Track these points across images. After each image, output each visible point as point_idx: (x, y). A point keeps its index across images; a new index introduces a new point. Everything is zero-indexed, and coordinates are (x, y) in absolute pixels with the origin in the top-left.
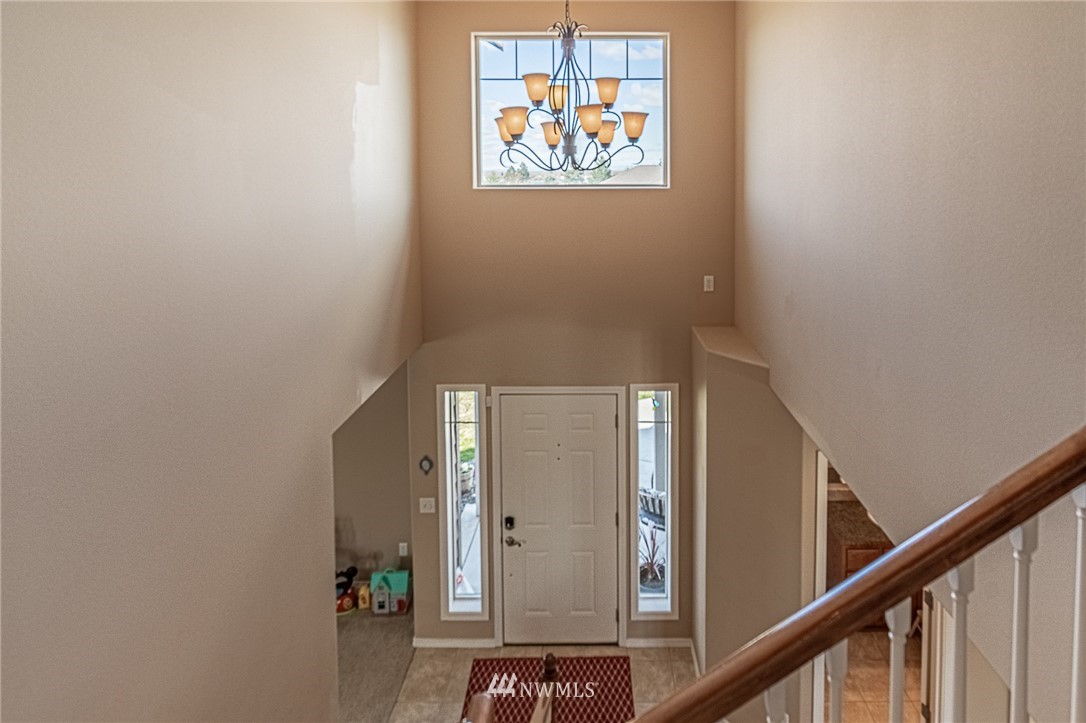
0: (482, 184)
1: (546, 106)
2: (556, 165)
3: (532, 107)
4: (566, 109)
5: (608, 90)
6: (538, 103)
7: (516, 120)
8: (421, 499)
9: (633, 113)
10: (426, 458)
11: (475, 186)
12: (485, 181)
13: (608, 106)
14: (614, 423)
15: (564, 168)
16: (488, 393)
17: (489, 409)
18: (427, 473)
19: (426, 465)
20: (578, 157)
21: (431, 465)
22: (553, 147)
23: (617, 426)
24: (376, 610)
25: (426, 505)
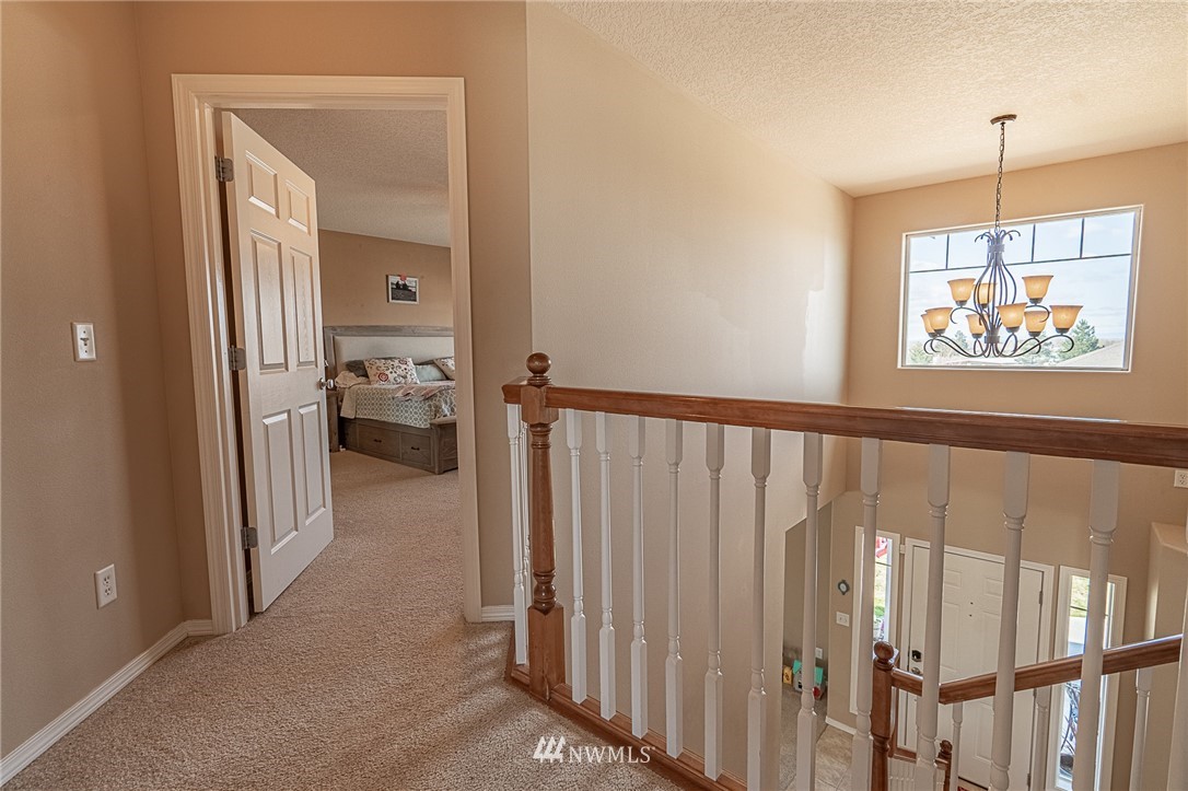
0: (907, 364)
1: (970, 304)
2: (979, 352)
3: (955, 306)
4: (991, 305)
5: (1037, 287)
6: (962, 303)
7: (939, 319)
8: (838, 613)
9: (1062, 307)
10: (844, 582)
11: (899, 366)
12: (909, 362)
13: (1036, 301)
14: (1038, 600)
15: (986, 354)
16: (902, 542)
17: (902, 556)
18: (844, 593)
19: (843, 587)
20: (1000, 347)
21: (848, 589)
22: (977, 336)
23: (1041, 602)
24: (797, 688)
25: (842, 618)
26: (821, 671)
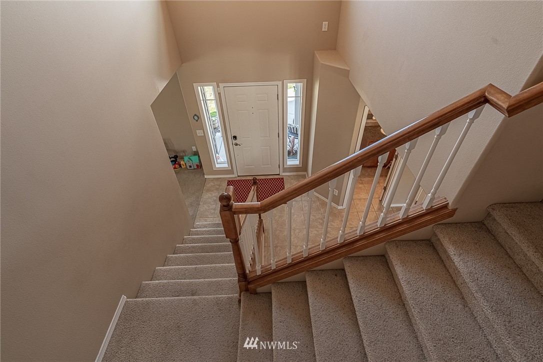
8: (197, 131)
10: (195, 115)
16: (218, 86)
17: (219, 94)
18: (197, 121)
19: (196, 117)
21: (199, 118)
23: (278, 99)
24: (189, 168)
25: (199, 133)
26: (197, 157)
